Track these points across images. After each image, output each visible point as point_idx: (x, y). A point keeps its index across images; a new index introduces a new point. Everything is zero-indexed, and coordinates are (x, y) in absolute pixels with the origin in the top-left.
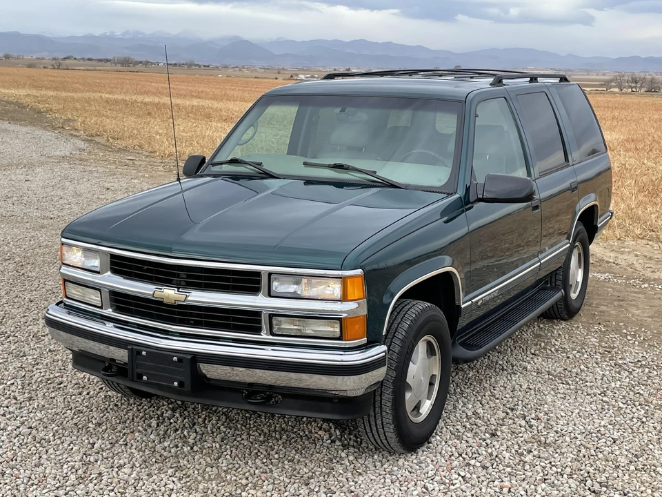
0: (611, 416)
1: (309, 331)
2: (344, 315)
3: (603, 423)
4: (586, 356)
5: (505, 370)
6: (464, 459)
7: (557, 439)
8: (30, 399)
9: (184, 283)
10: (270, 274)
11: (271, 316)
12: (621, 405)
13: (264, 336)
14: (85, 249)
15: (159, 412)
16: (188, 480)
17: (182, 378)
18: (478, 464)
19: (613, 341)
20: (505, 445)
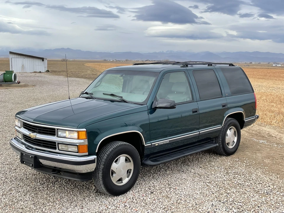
0: (204, 190)
1: (70, 150)
2: (78, 144)
3: (198, 192)
4: (219, 169)
5: (184, 172)
6: (133, 200)
8: (15, 169)
9: (38, 132)
10: (58, 129)
11: (58, 144)
12: (213, 186)
13: (57, 151)
16: (35, 198)
17: (32, 163)
18: (136, 202)
19: (236, 164)
20: (153, 197)
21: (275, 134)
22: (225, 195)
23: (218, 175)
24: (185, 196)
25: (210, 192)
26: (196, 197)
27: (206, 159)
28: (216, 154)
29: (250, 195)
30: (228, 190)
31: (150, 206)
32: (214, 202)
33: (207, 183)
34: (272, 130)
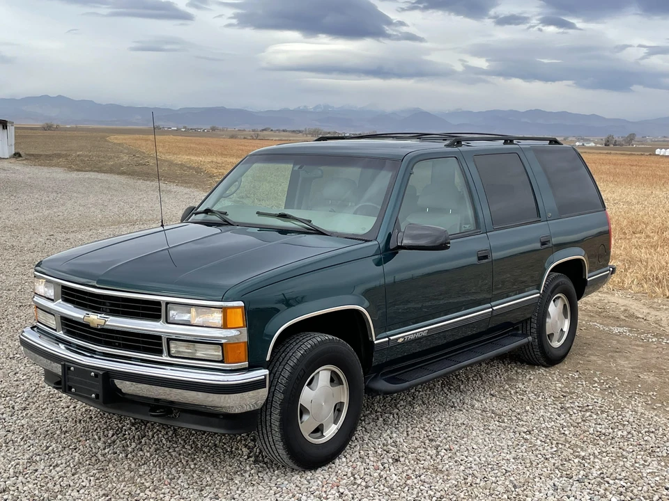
0: (522, 452)
1: (199, 355)
2: (223, 341)
3: (508, 457)
4: (540, 399)
5: (455, 407)
6: (355, 478)
7: (453, 467)
8: (25, 409)
9: (108, 310)
10: (167, 303)
11: (169, 340)
12: (539, 442)
13: (165, 358)
14: (48, 281)
15: (120, 426)
16: (104, 480)
17: (98, 391)
18: (364, 484)
19: (578, 387)
20: (401, 470)
21: (642, 311)
22: (576, 461)
23: (542, 412)
24: (480, 466)
25: (539, 456)
26: (510, 470)
27: (499, 374)
28: (519, 363)
29: (638, 460)
30: (579, 450)
31: (403, 494)
32: (556, 479)
33: (522, 433)
34: (630, 303)
